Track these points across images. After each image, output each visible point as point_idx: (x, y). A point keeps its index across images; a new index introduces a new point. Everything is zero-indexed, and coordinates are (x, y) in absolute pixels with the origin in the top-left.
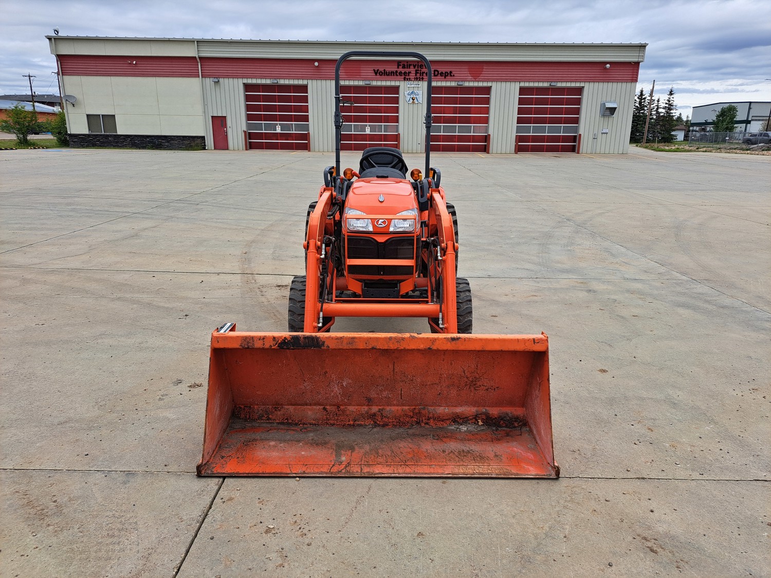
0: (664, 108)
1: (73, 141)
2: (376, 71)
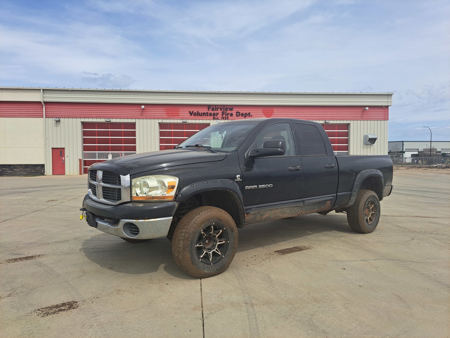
2: (191, 113)
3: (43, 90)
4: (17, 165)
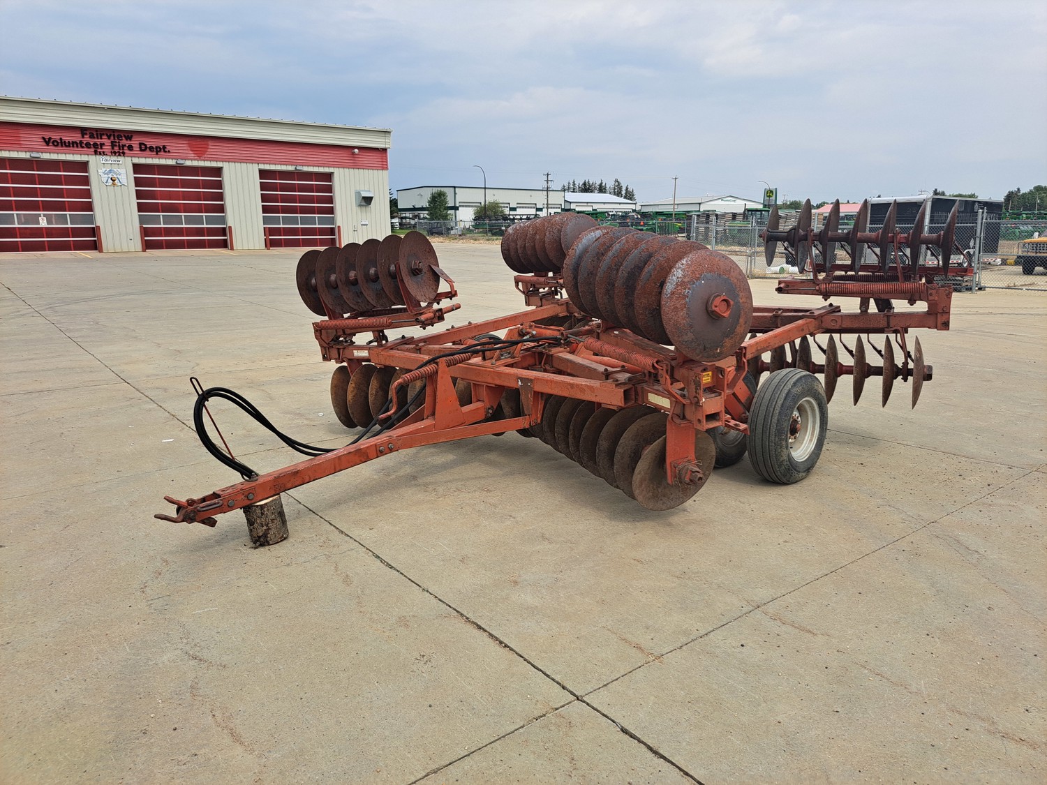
2: (47, 140)
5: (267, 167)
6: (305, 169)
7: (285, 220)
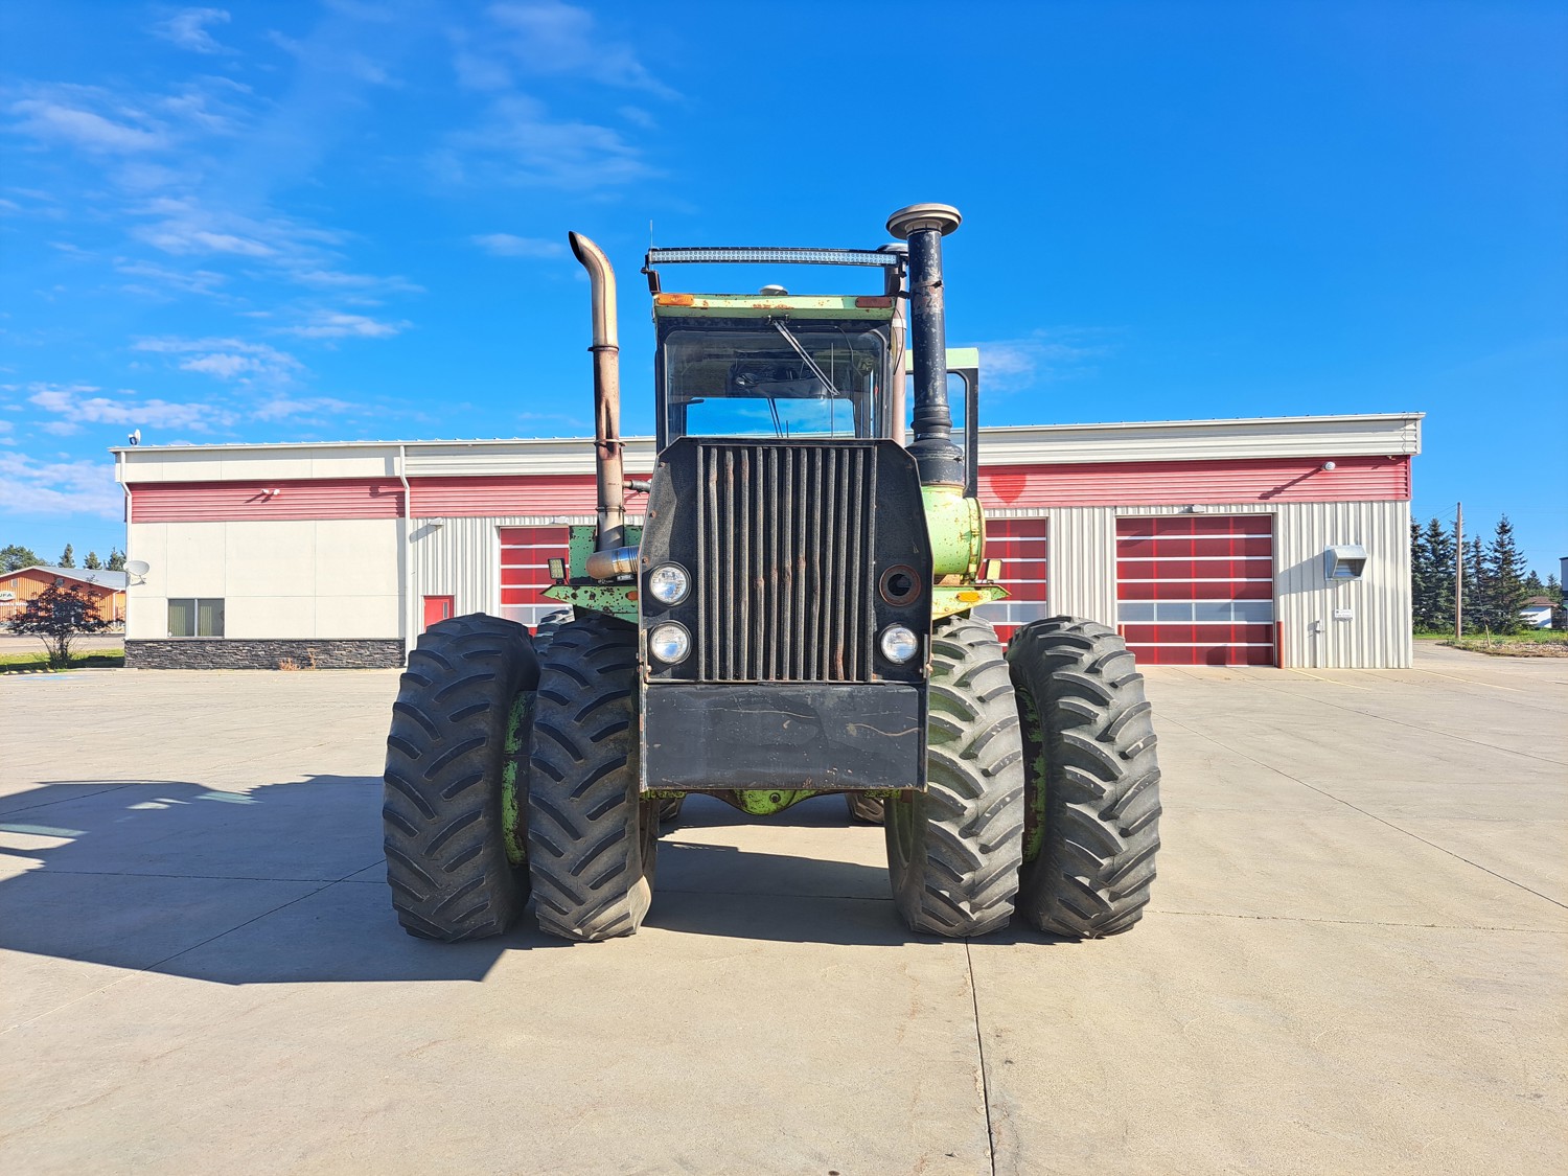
0: (1495, 560)
1: (135, 656)
3: (405, 446)
4: (341, 641)
5: (1131, 512)
6: (1211, 511)
7: (1164, 612)
